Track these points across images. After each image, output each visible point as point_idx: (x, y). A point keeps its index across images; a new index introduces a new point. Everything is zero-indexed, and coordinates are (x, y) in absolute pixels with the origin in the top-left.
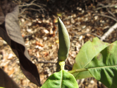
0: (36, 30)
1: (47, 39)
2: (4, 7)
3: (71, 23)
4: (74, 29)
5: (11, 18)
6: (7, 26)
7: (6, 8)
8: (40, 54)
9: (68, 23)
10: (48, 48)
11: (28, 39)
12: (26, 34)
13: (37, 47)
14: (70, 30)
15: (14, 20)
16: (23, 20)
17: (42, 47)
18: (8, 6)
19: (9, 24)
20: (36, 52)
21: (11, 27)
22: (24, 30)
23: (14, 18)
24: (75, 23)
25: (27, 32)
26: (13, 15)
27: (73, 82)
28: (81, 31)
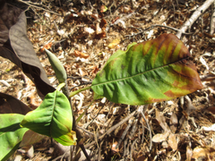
0: (72, 31)
1: (94, 44)
2: (4, 17)
3: (132, 8)
4: (138, 18)
5: (16, 33)
6: (12, 44)
7: (8, 18)
8: (84, 70)
9: (128, 9)
10: (96, 59)
11: (60, 48)
12: (57, 39)
13: (78, 59)
14: (132, 22)
15: (21, 35)
16: (47, 15)
17: (86, 58)
18: (10, 14)
19: (15, 42)
20: (77, 67)
21: (19, 45)
22: (52, 32)
23: (20, 32)
24: (140, 7)
25: (58, 34)
26: (19, 28)
27: (64, 98)
28: (150, 21)
